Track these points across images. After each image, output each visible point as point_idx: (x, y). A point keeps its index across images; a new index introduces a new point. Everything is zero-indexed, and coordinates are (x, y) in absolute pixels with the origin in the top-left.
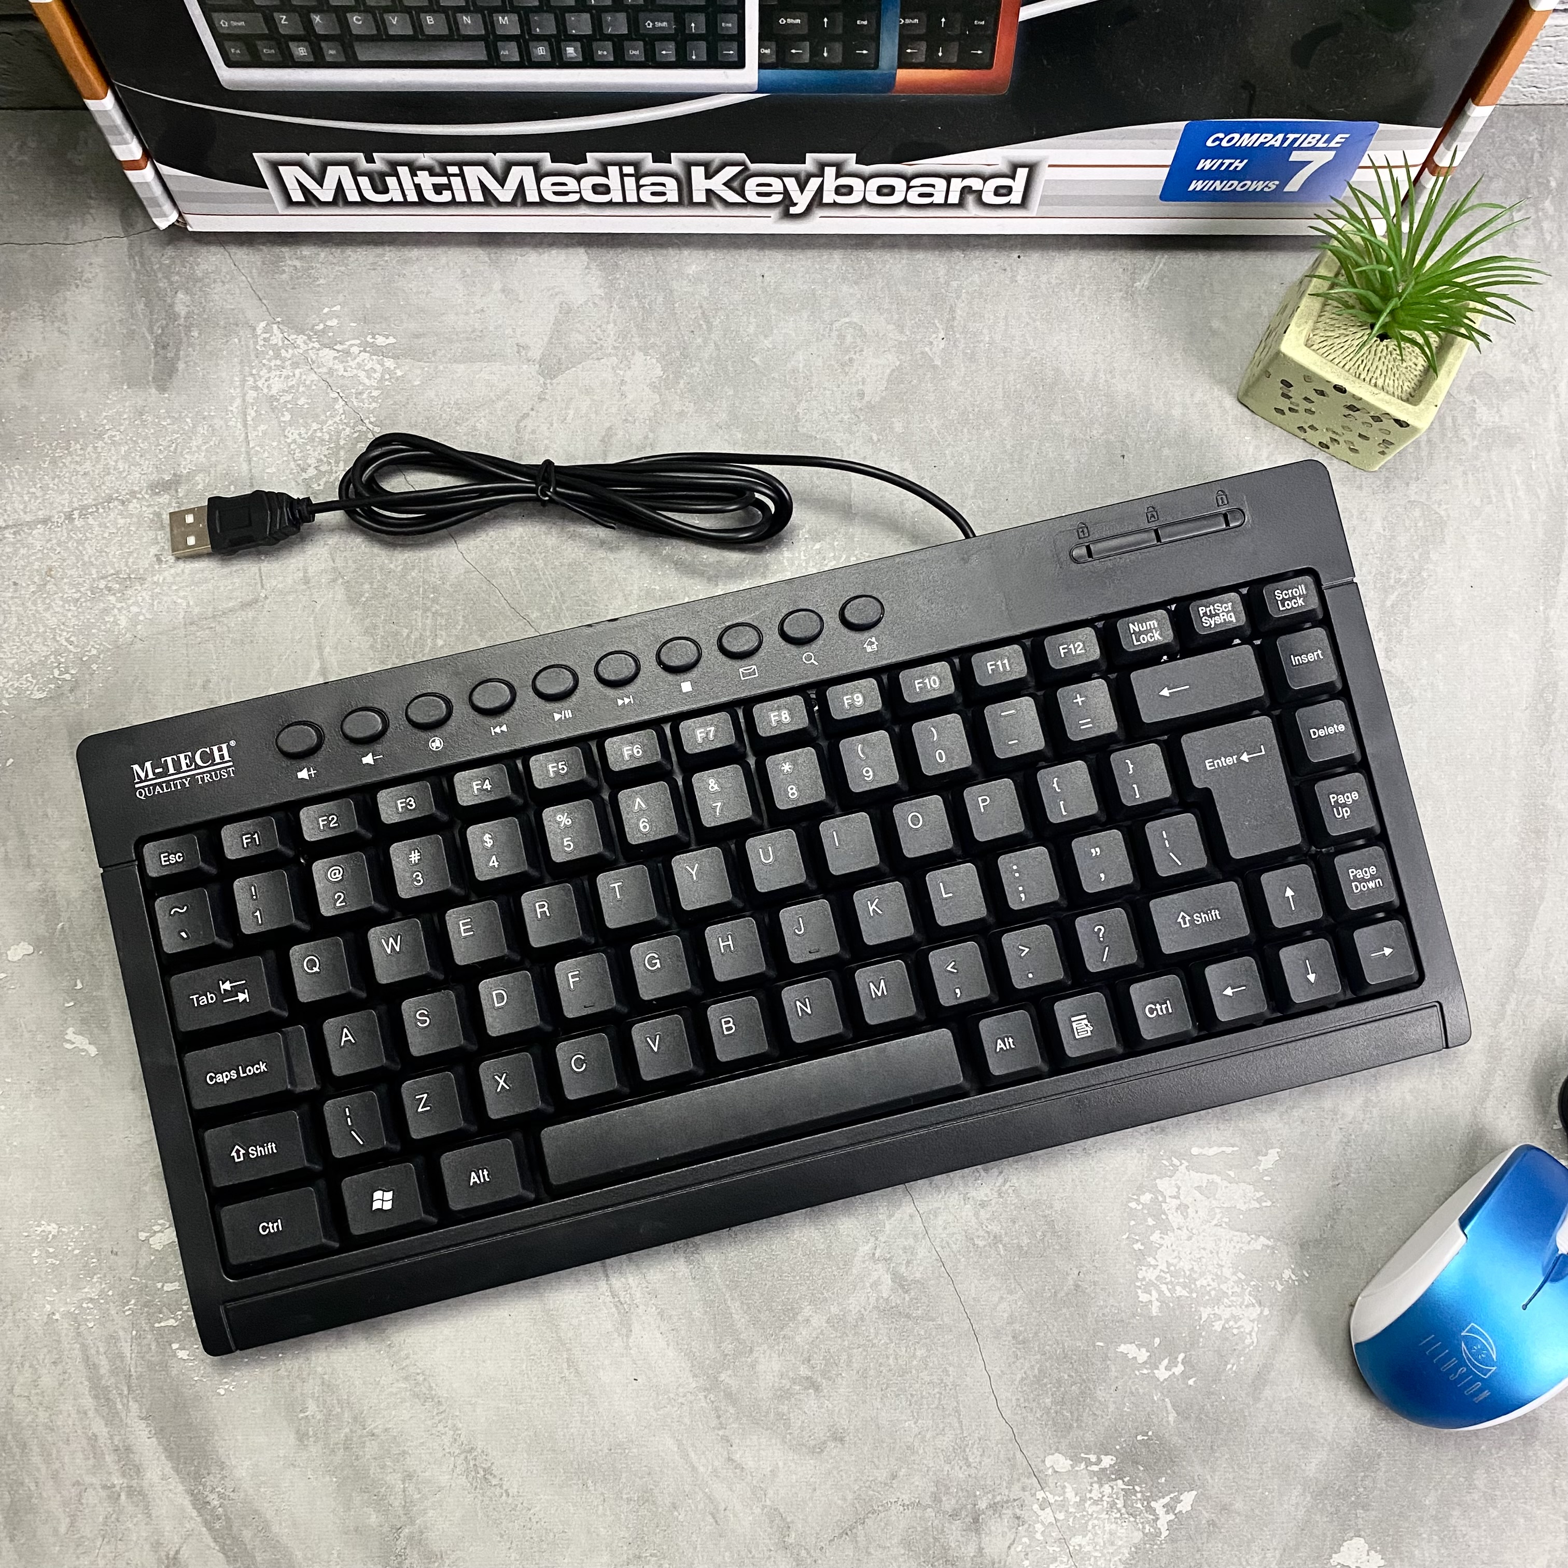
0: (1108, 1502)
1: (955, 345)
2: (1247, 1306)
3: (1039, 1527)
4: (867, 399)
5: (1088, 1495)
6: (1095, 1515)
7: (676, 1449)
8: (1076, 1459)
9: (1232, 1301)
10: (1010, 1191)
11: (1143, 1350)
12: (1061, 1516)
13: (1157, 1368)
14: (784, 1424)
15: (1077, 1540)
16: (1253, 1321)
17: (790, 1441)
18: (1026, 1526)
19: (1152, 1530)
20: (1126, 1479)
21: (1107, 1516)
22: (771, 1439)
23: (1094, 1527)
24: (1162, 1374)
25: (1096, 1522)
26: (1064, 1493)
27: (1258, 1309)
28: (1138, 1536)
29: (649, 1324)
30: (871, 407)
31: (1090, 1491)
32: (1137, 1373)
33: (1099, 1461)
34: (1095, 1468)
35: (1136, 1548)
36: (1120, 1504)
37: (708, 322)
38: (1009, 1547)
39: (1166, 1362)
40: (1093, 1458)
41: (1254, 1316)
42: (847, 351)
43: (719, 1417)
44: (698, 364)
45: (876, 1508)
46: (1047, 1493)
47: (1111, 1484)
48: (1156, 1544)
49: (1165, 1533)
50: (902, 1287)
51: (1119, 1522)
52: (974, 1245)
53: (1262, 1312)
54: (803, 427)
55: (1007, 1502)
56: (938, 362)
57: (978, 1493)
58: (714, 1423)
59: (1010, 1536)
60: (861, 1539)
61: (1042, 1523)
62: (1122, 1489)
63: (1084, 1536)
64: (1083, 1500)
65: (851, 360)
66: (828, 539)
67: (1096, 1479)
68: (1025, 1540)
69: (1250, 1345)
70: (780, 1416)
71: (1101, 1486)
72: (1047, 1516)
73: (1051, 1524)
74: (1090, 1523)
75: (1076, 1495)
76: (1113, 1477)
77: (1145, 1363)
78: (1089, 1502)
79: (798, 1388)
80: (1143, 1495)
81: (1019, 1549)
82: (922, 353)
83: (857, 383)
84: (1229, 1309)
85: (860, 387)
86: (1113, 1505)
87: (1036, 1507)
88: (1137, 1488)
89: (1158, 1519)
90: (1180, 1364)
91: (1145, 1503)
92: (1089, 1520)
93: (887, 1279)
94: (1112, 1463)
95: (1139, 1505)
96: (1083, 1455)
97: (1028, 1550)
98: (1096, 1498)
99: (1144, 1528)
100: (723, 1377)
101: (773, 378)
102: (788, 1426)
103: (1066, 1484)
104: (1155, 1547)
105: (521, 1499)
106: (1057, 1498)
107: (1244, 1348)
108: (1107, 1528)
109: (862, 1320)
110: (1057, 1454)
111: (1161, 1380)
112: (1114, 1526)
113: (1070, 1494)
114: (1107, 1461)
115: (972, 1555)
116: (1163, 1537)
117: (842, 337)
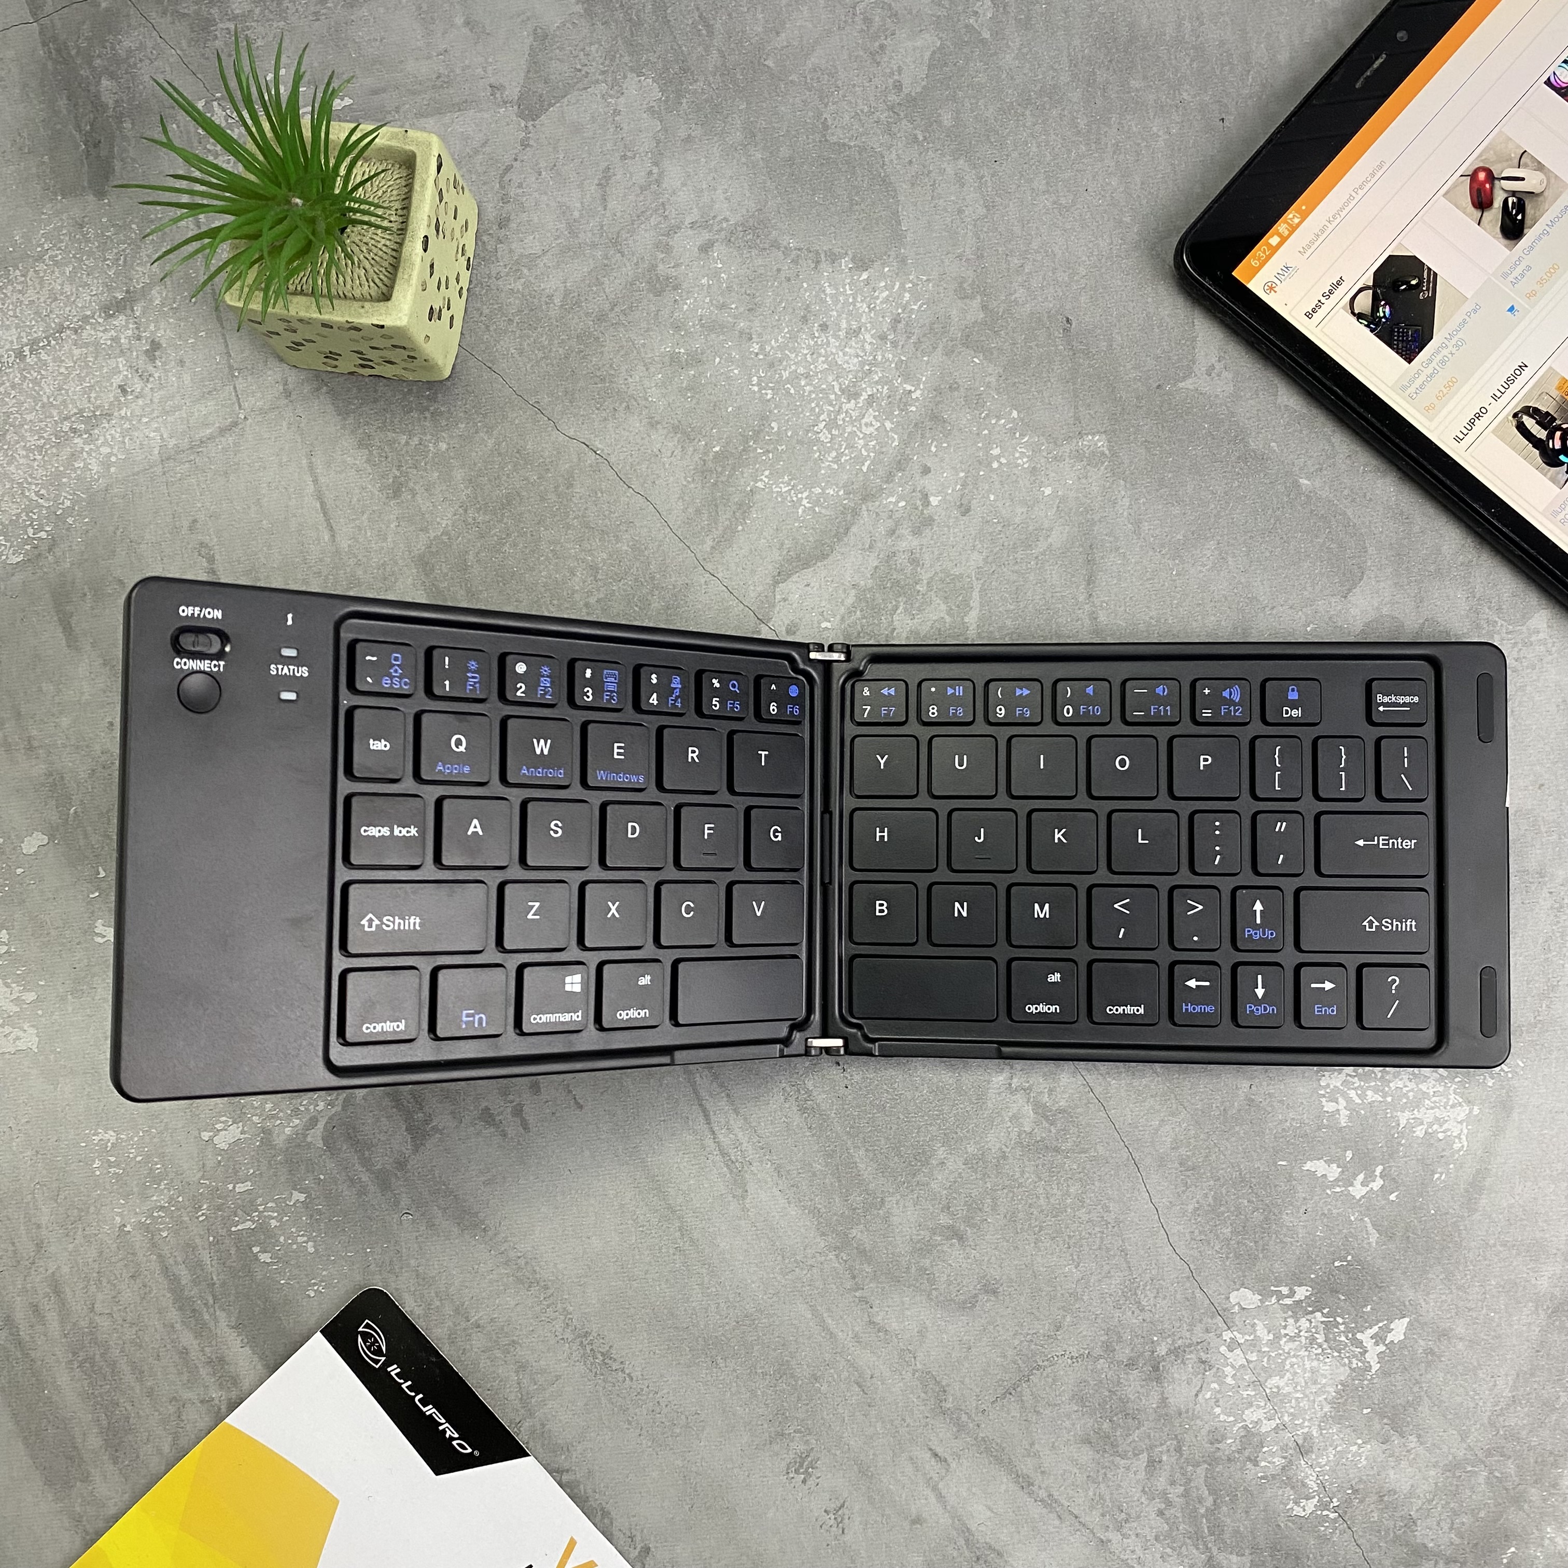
0: (1306, 1338)
1: (1005, 12)
2: (1453, 1106)
3: (1228, 1370)
4: (905, 90)
5: (1283, 1332)
6: (1292, 1354)
7: (810, 1316)
8: (1265, 1294)
9: (1435, 1102)
11: (1334, 1166)
12: (1253, 1357)
13: (1352, 1185)
14: (928, 1279)
15: (1275, 1381)
16: (1461, 1122)
17: (937, 1297)
18: (1214, 1370)
19: (1360, 1364)
20: (1325, 1311)
21: (1307, 1353)
22: (914, 1296)
23: (1292, 1366)
24: (1357, 1190)
25: (1294, 1360)
26: (1255, 1331)
27: (1466, 1109)
28: (1343, 1373)
29: (766, 1183)
30: (911, 100)
31: (1285, 1327)
32: (1328, 1191)
33: (1292, 1293)
34: (1288, 1301)
35: (1342, 1385)
36: (1320, 1338)
38: (1197, 1395)
39: (1361, 1177)
40: (1285, 1290)
41: (1462, 1116)
42: (876, 37)
43: (854, 1277)
45: (1040, 1363)
46: (1235, 1333)
47: (1309, 1317)
48: (1366, 1379)
49: (1375, 1367)
50: (1046, 1118)
51: (1322, 1358)
53: (1471, 1111)
55: (1190, 1346)
56: (986, 35)
57: (1155, 1339)
58: (849, 1284)
59: (1197, 1381)
60: (1027, 1397)
61: (1233, 1367)
62: (1322, 1322)
63: (1282, 1377)
64: (1278, 1337)
65: (882, 47)
67: (1290, 1313)
68: (1215, 1386)
69: (1459, 1150)
70: (922, 1270)
71: (1297, 1321)
72: (1237, 1358)
73: (1242, 1366)
74: (1287, 1363)
75: (1269, 1332)
76: (1310, 1309)
77: (1337, 1180)
78: (1284, 1340)
79: (939, 1238)
80: (1346, 1327)
81: (1208, 1396)
82: (966, 26)
83: (892, 73)
84: (1432, 1111)
85: (896, 78)
86: (1313, 1340)
87: (1223, 1349)
88: (1339, 1320)
89: (1366, 1351)
90: (1378, 1178)
91: (1350, 1336)
92: (1286, 1358)
93: (1028, 1110)
94: (1308, 1293)
95: (1343, 1338)
96: (1272, 1288)
97: (1219, 1396)
98: (1293, 1334)
99: (1350, 1362)
100: (854, 1232)
102: (932, 1281)
103: (1255, 1321)
104: (1366, 1382)
105: (646, 1382)
106: (1247, 1337)
107: (1453, 1155)
108: (1308, 1366)
109: (1004, 1157)
110: (1242, 1289)
111: (1358, 1198)
112: (1315, 1363)
113: (1261, 1331)
114: (1302, 1292)
115: (1154, 1406)
116: (1373, 1371)
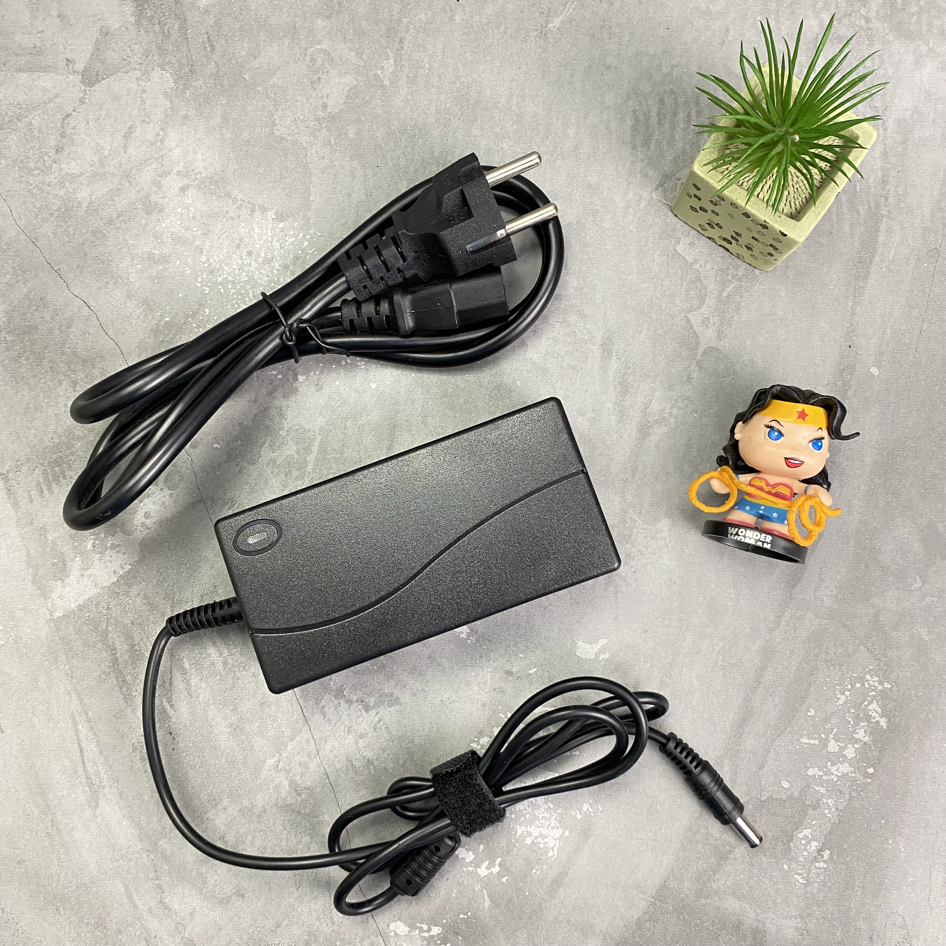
1: (402, 71)
2: (552, 828)
4: (329, 110)
7: (124, 891)
8: (412, 927)
9: (542, 823)
10: (383, 728)
11: (471, 853)
13: (480, 867)
14: (202, 881)
16: (556, 840)
17: (206, 893)
22: (191, 891)
24: (483, 871)
27: (561, 831)
29: (111, 800)
30: (332, 117)
32: (464, 869)
33: (429, 930)
37: (212, 46)
39: (486, 863)
40: (425, 927)
41: (557, 836)
42: (316, 72)
43: (156, 871)
44: (202, 79)
50: (296, 790)
52: (352, 765)
53: (563, 833)
54: (278, 130)
56: (387, 83)
58: (152, 875)
65: (319, 79)
66: (290, 220)
67: (426, 942)
69: (552, 857)
77: (471, 862)
82: (375, 75)
83: (323, 97)
84: (538, 829)
85: (325, 101)
90: (497, 866)
93: (286, 784)
94: (440, 932)
96: (418, 924)
100: (161, 843)
101: (258, 91)
102: (205, 882)
105: (13, 915)
107: (547, 859)
109: (265, 812)
110: (399, 922)
111: (482, 876)
114: (436, 930)
117: (313, 60)
